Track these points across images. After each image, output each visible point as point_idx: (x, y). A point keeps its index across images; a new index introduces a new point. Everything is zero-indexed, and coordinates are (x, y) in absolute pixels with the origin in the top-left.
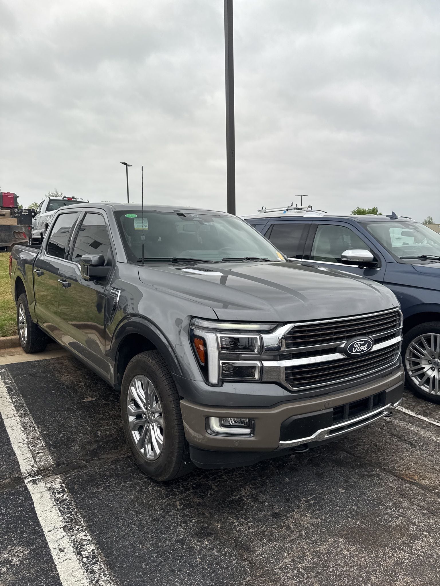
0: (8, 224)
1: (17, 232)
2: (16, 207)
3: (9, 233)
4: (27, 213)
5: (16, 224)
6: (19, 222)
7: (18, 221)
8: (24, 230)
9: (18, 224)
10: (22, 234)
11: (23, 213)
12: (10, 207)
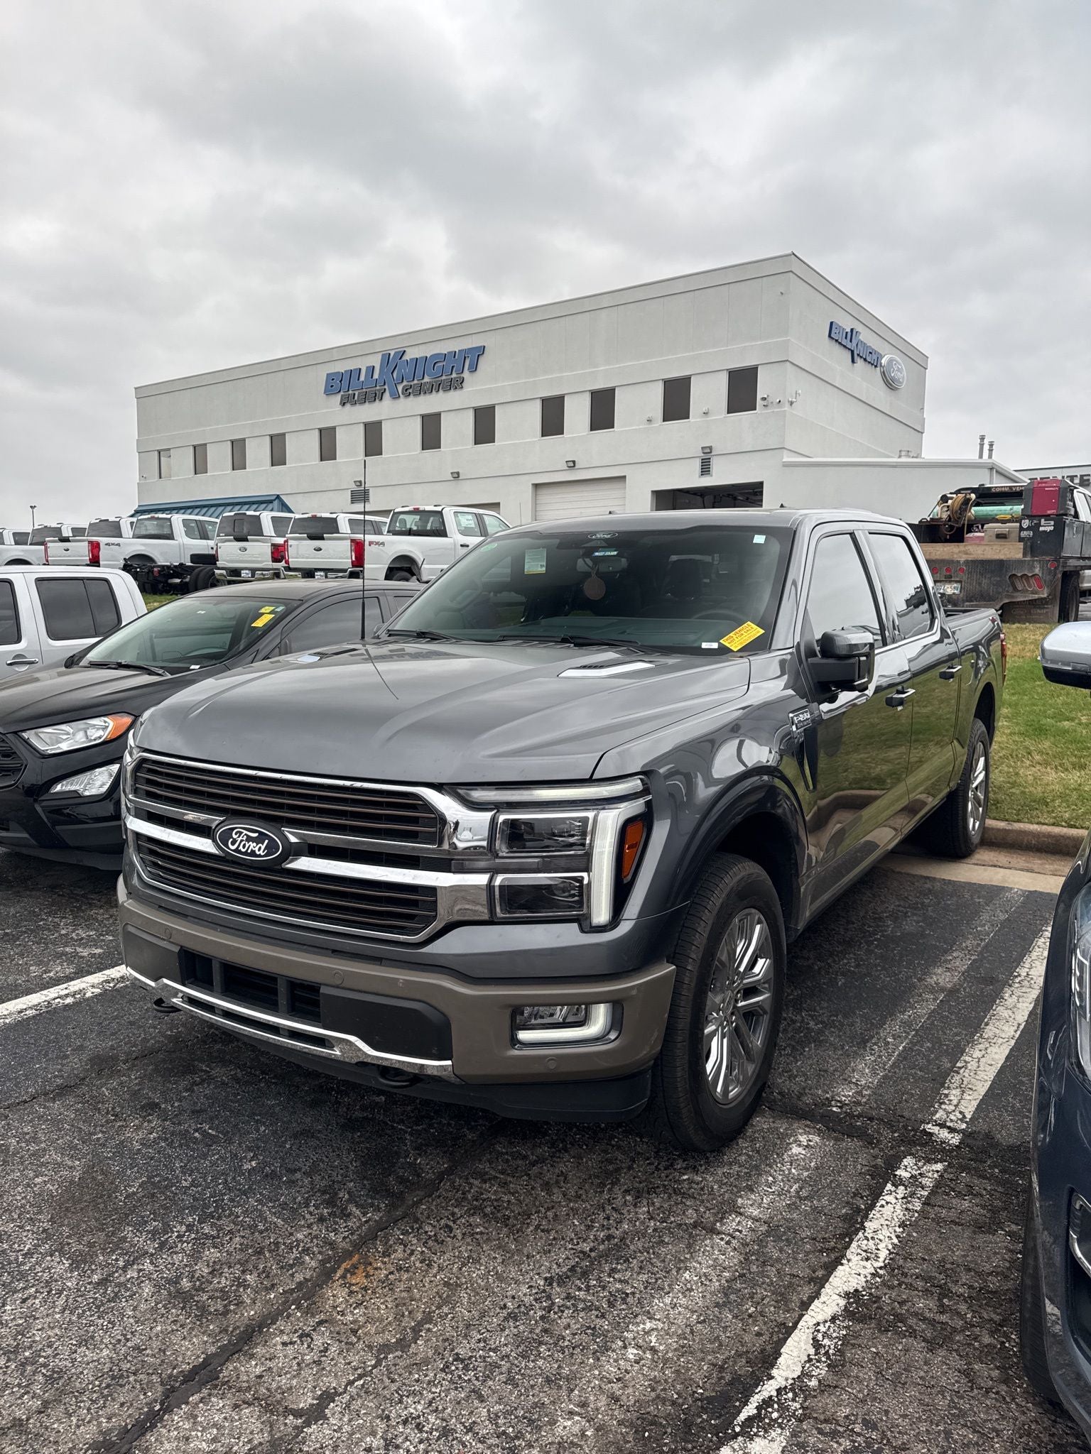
0: (1002, 557)
1: (1019, 575)
2: (1062, 512)
3: (998, 579)
4: (1052, 528)
5: (1020, 556)
6: (1028, 549)
7: (1024, 549)
8: (1037, 571)
9: (1025, 555)
10: (1032, 581)
11: (1041, 529)
12: (1049, 515)
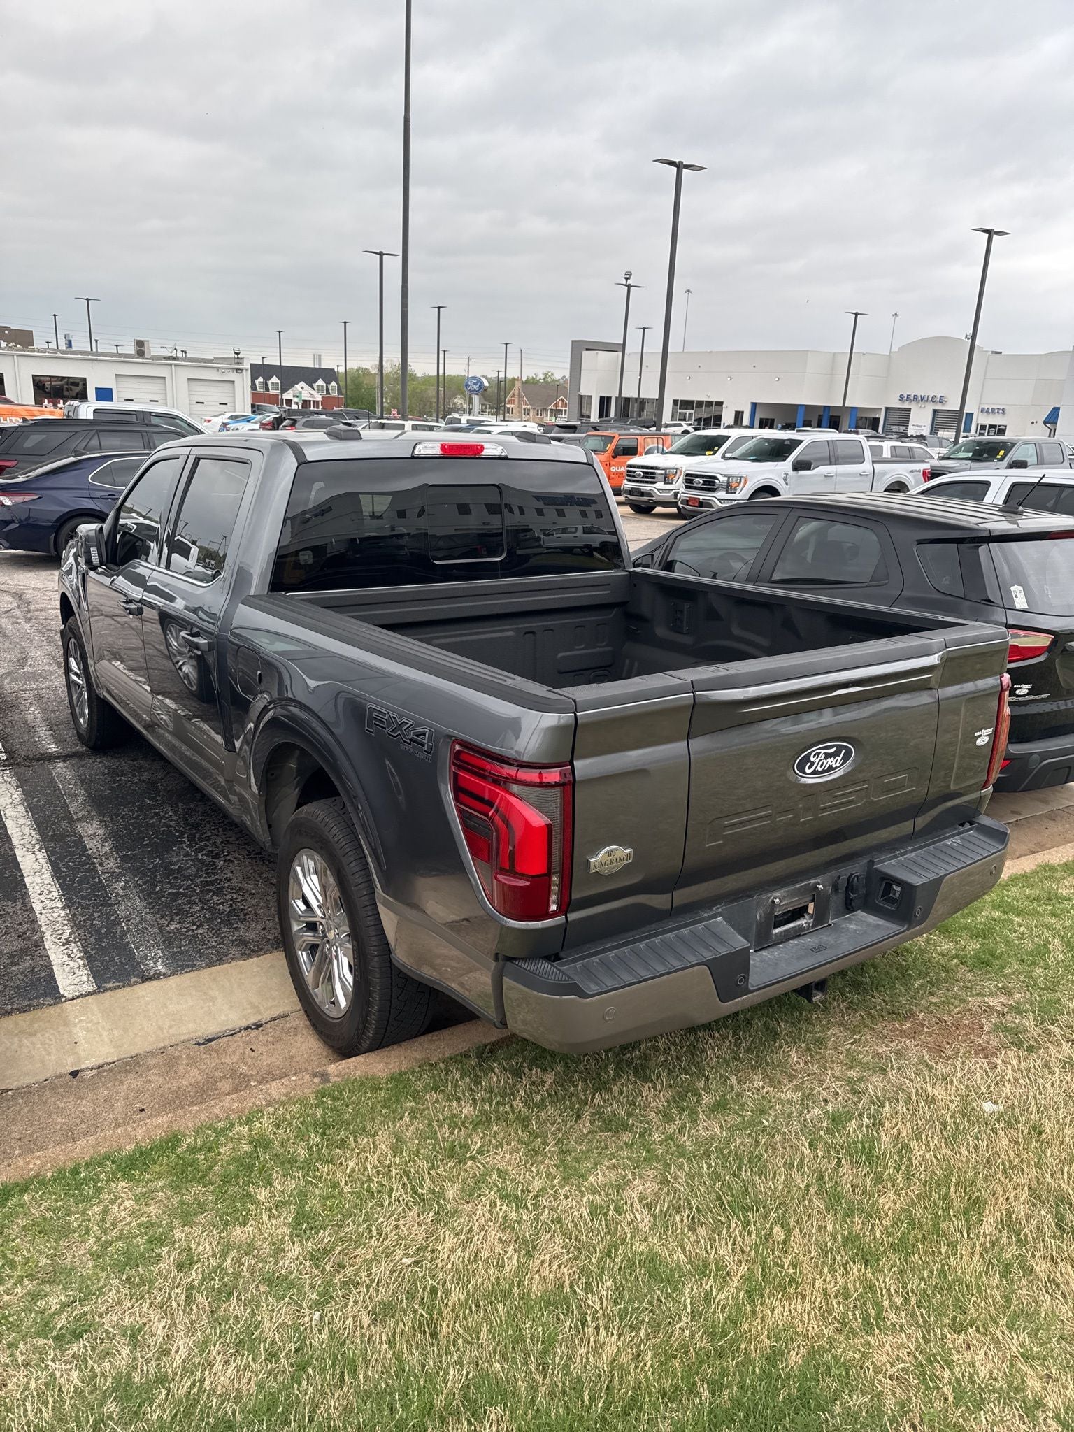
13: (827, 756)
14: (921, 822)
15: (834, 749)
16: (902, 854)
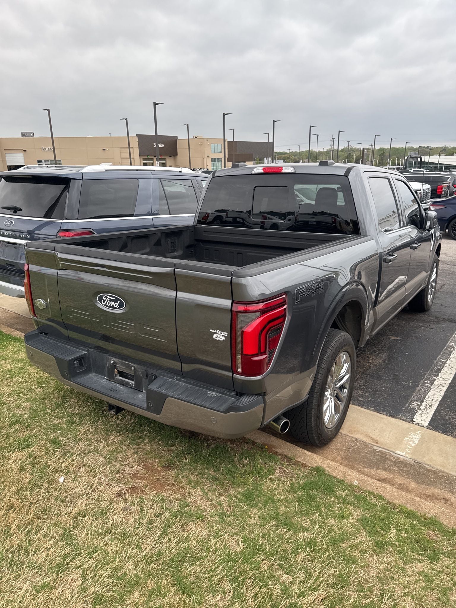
13: (111, 300)
14: (187, 368)
15: (113, 298)
16: (177, 380)
